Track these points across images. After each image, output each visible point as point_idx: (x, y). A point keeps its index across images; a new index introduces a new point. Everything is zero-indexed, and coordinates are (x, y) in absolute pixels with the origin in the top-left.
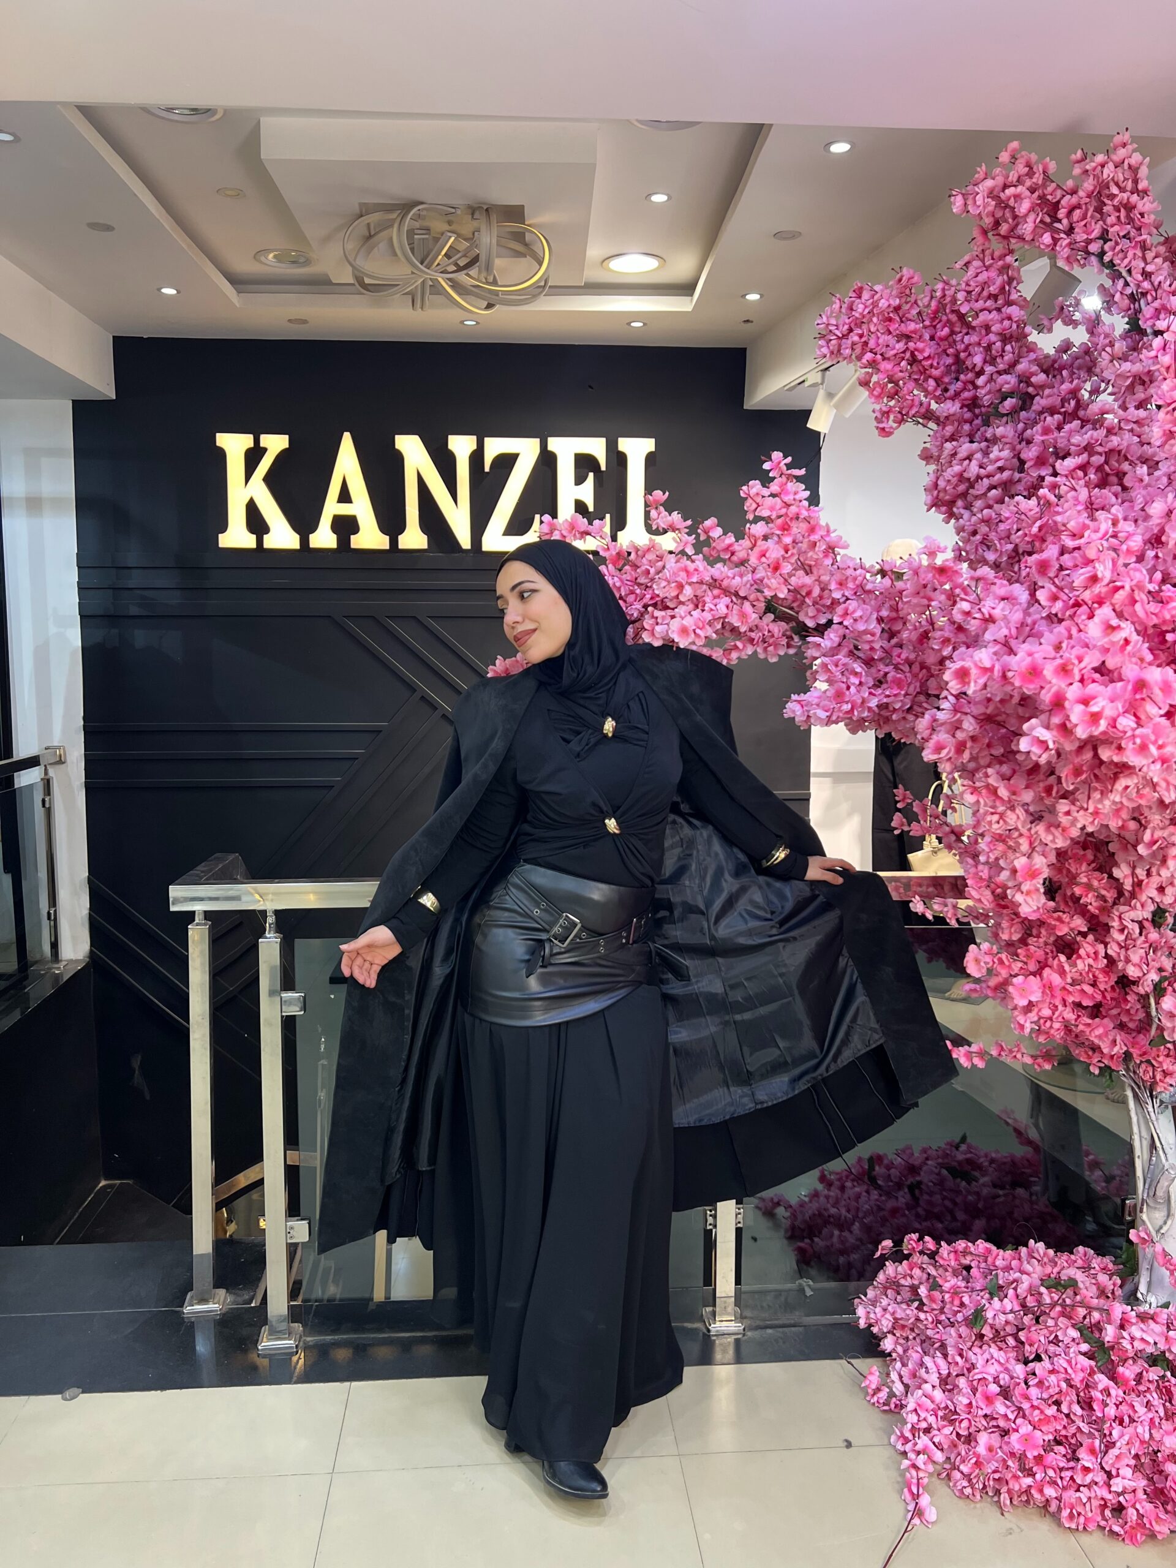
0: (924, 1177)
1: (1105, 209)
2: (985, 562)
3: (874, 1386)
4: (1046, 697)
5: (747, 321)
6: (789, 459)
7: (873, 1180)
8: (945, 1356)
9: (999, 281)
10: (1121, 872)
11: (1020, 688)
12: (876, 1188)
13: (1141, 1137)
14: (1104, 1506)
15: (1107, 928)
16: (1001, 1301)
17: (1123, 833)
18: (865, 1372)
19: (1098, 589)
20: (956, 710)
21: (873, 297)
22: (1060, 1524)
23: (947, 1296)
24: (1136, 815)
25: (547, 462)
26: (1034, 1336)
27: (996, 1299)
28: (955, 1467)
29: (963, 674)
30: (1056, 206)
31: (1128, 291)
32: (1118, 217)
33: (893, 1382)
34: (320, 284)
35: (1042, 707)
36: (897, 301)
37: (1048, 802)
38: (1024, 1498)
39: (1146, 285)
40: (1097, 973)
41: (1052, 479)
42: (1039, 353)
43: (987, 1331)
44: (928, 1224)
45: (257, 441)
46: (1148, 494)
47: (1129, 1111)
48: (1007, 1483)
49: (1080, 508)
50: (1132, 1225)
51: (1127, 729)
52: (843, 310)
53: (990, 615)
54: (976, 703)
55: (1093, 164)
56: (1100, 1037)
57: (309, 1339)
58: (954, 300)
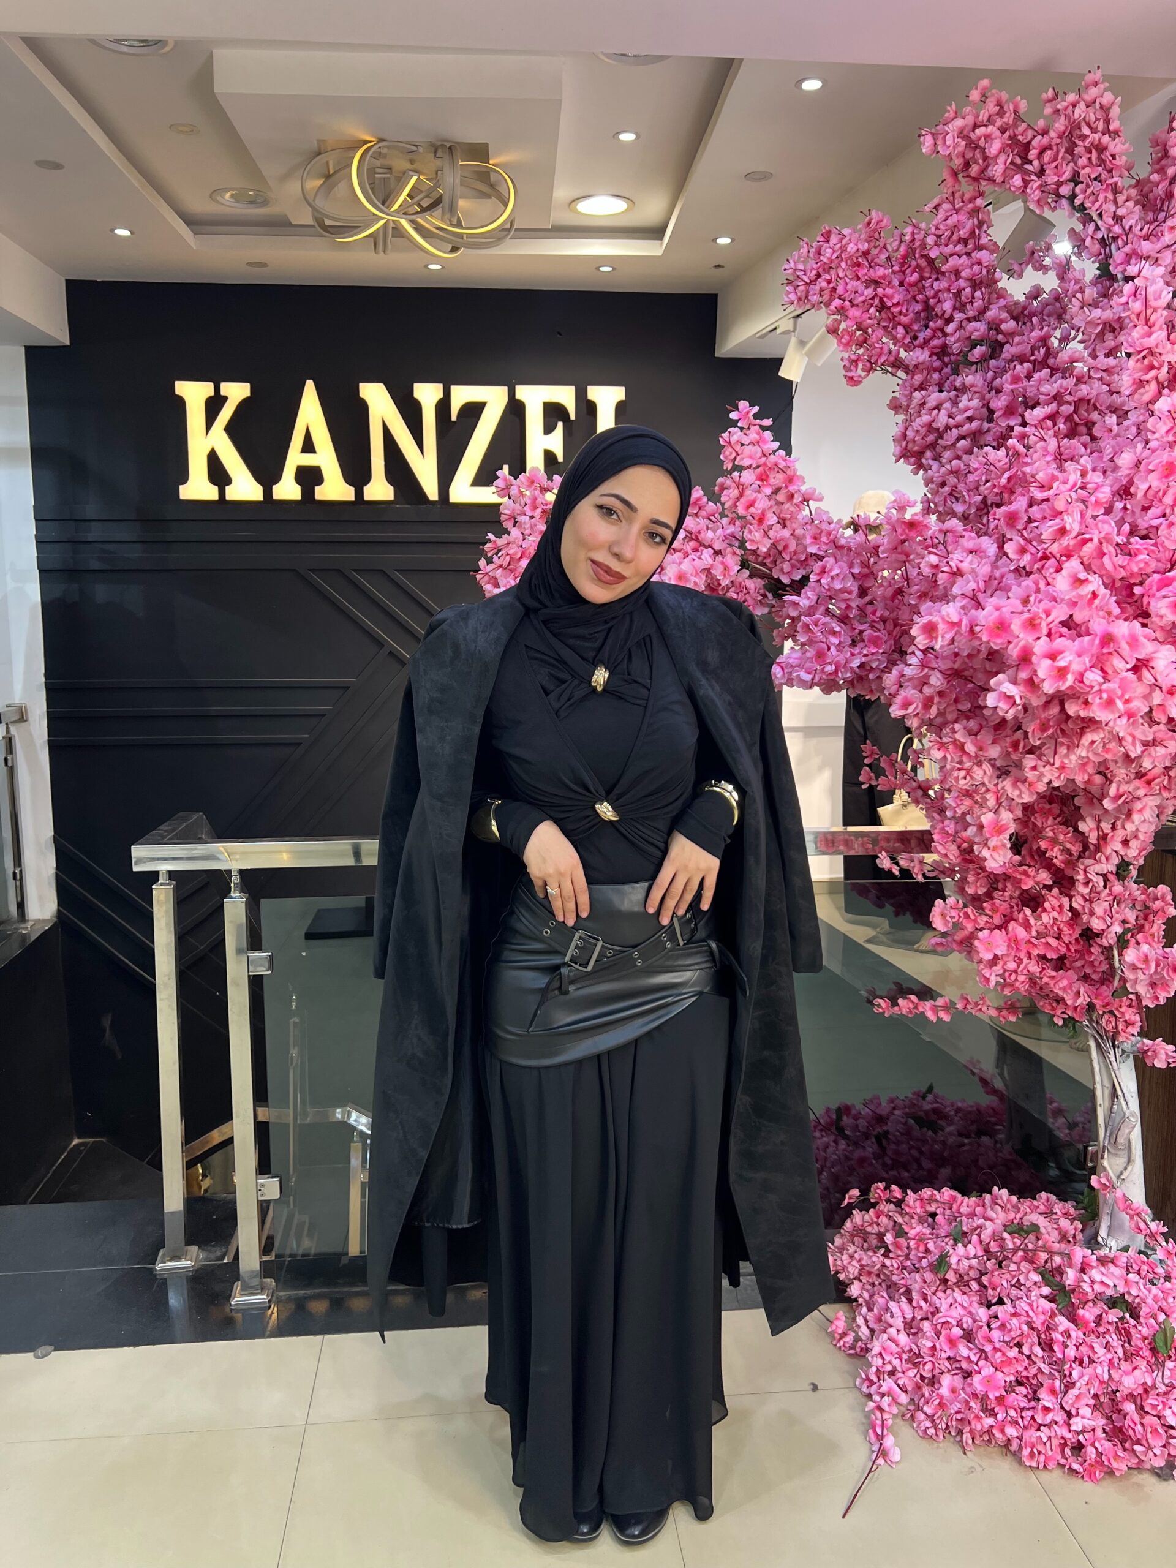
0: (890, 1127)
1: (1077, 151)
2: (953, 514)
3: (840, 1331)
4: (1014, 651)
5: (719, 266)
6: (756, 409)
7: (841, 1130)
8: (910, 1301)
9: (969, 224)
10: (1086, 826)
11: (988, 642)
12: (843, 1139)
13: (1103, 1086)
14: (1063, 1446)
15: (1072, 881)
16: (965, 1246)
17: (1089, 787)
18: (831, 1316)
19: (1066, 541)
20: (923, 665)
21: (841, 241)
22: (1020, 1462)
23: (912, 1243)
24: (1102, 769)
25: (515, 410)
26: (996, 1280)
27: (960, 1245)
28: (919, 1409)
29: (930, 629)
30: (1027, 147)
31: (1099, 235)
32: (1090, 159)
33: (859, 1326)
34: (279, 226)
35: (1009, 662)
36: (866, 245)
37: (1014, 757)
38: (986, 1437)
39: (1117, 229)
40: (1062, 926)
41: (1022, 429)
42: (1009, 299)
43: (951, 1276)
44: (894, 1173)
45: (217, 389)
46: (1118, 444)
47: (1091, 1061)
48: (969, 1423)
49: (1049, 458)
50: (1094, 1171)
51: (1094, 684)
52: (811, 255)
53: (958, 569)
54: (944, 658)
55: (1065, 104)
56: (1064, 989)
57: (281, 1294)
58: (924, 245)
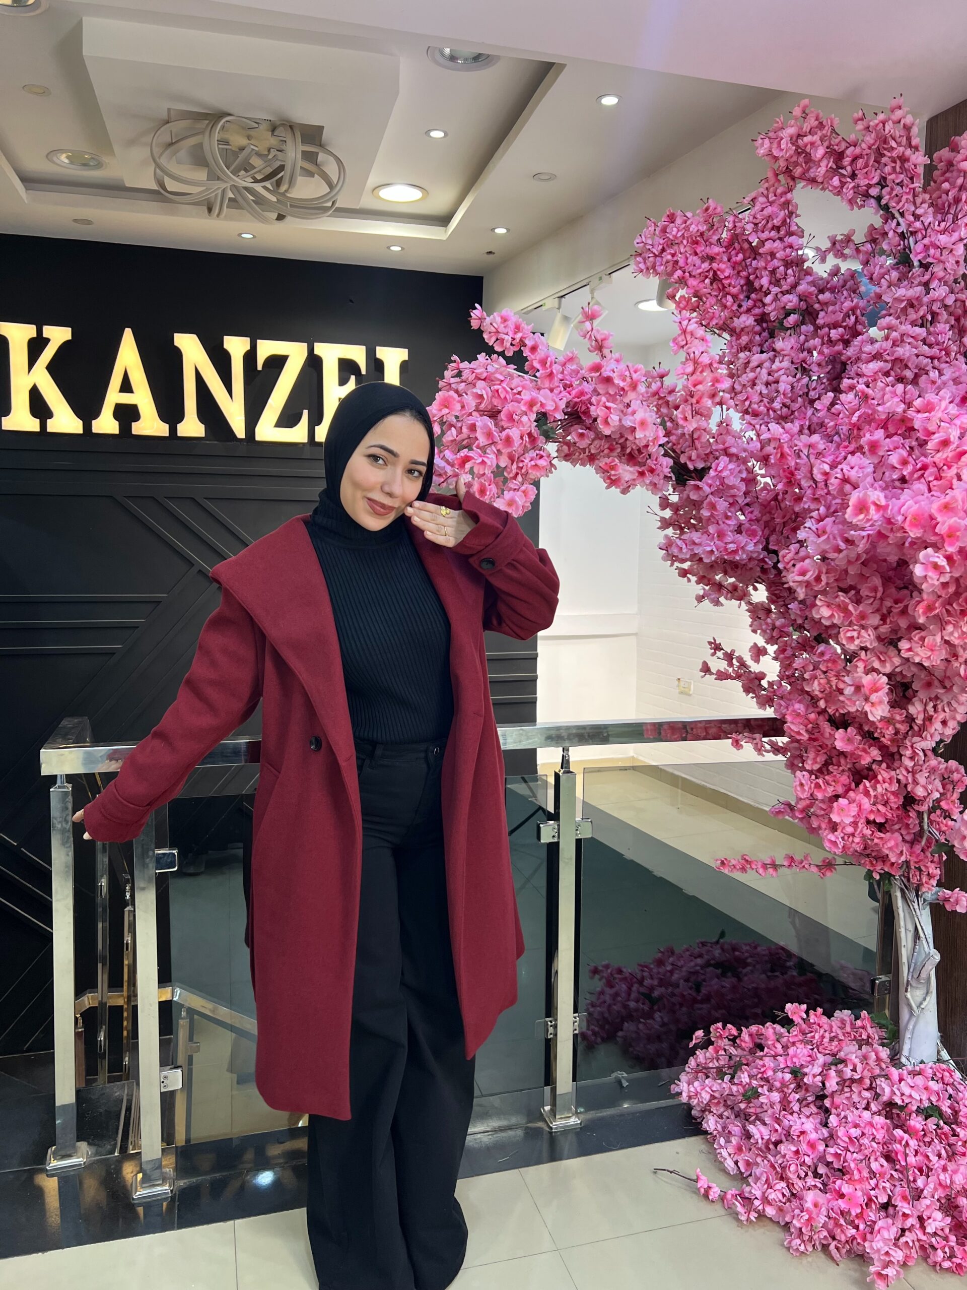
1: (884, 160)
5: (490, 253)
9: (781, 215)
10: (917, 709)
13: (906, 929)
15: (898, 757)
21: (684, 222)
25: (314, 364)
30: (840, 156)
31: (900, 230)
32: (894, 168)
34: (112, 189)
36: (703, 228)
39: (918, 225)
40: (890, 795)
42: (815, 276)
45: (40, 331)
52: (657, 232)
55: (876, 122)
56: (890, 849)
57: (182, 1182)
58: (744, 231)
